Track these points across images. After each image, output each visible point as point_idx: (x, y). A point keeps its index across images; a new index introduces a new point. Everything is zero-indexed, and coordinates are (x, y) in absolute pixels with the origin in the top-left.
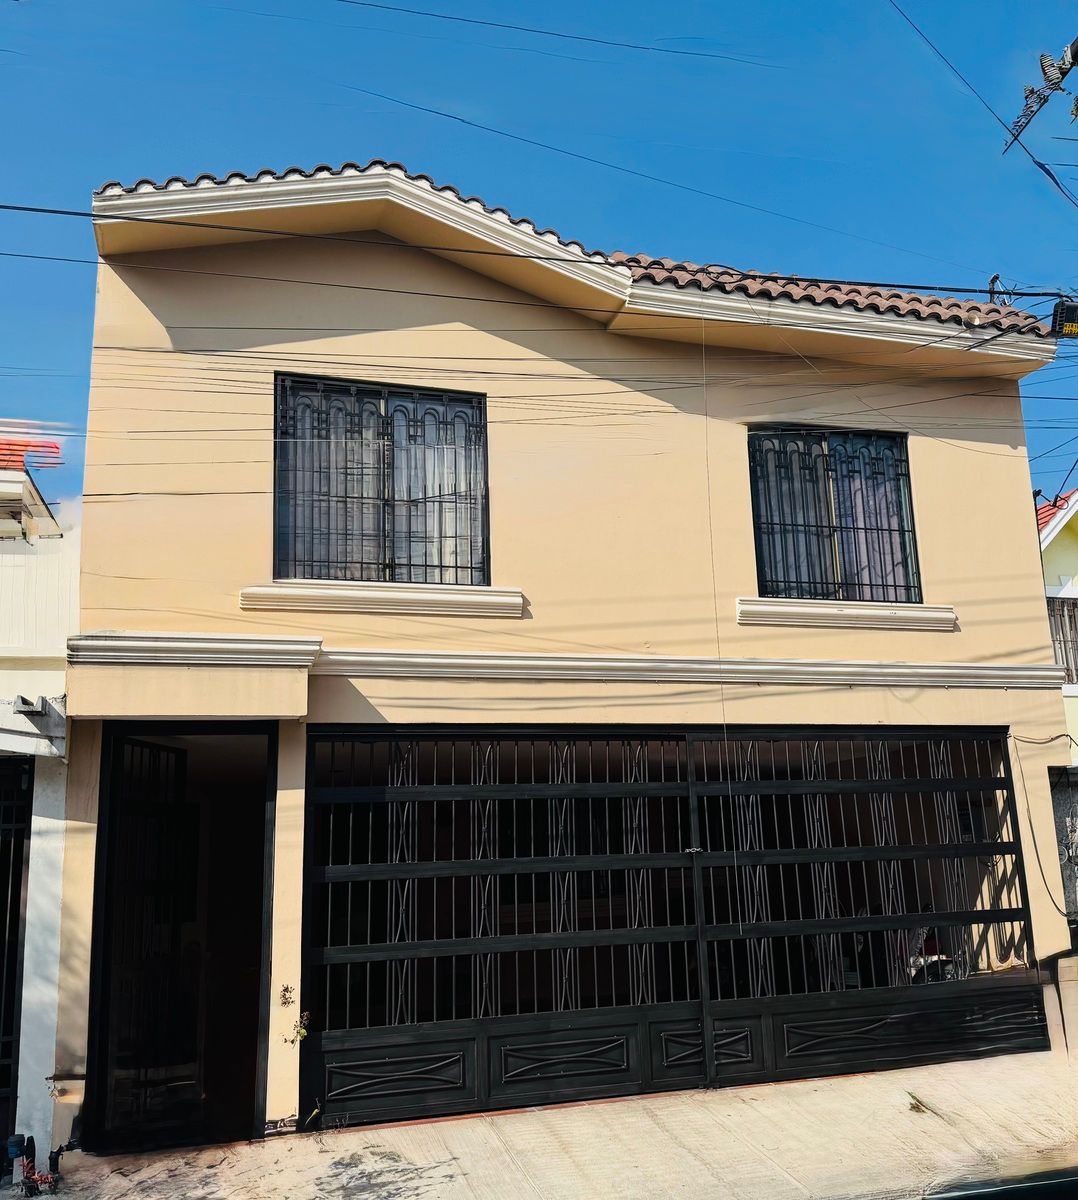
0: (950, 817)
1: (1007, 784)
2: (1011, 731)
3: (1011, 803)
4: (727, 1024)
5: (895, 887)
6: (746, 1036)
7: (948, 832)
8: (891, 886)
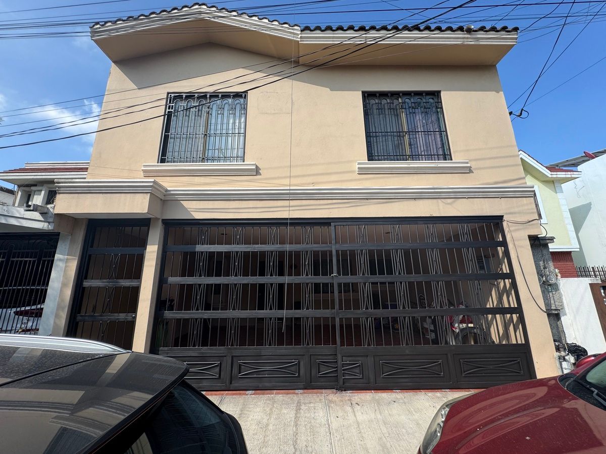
0: (472, 260)
1: (504, 244)
2: (504, 218)
3: (507, 253)
4: (350, 358)
5: (441, 295)
6: (360, 365)
7: (471, 267)
8: (439, 294)
